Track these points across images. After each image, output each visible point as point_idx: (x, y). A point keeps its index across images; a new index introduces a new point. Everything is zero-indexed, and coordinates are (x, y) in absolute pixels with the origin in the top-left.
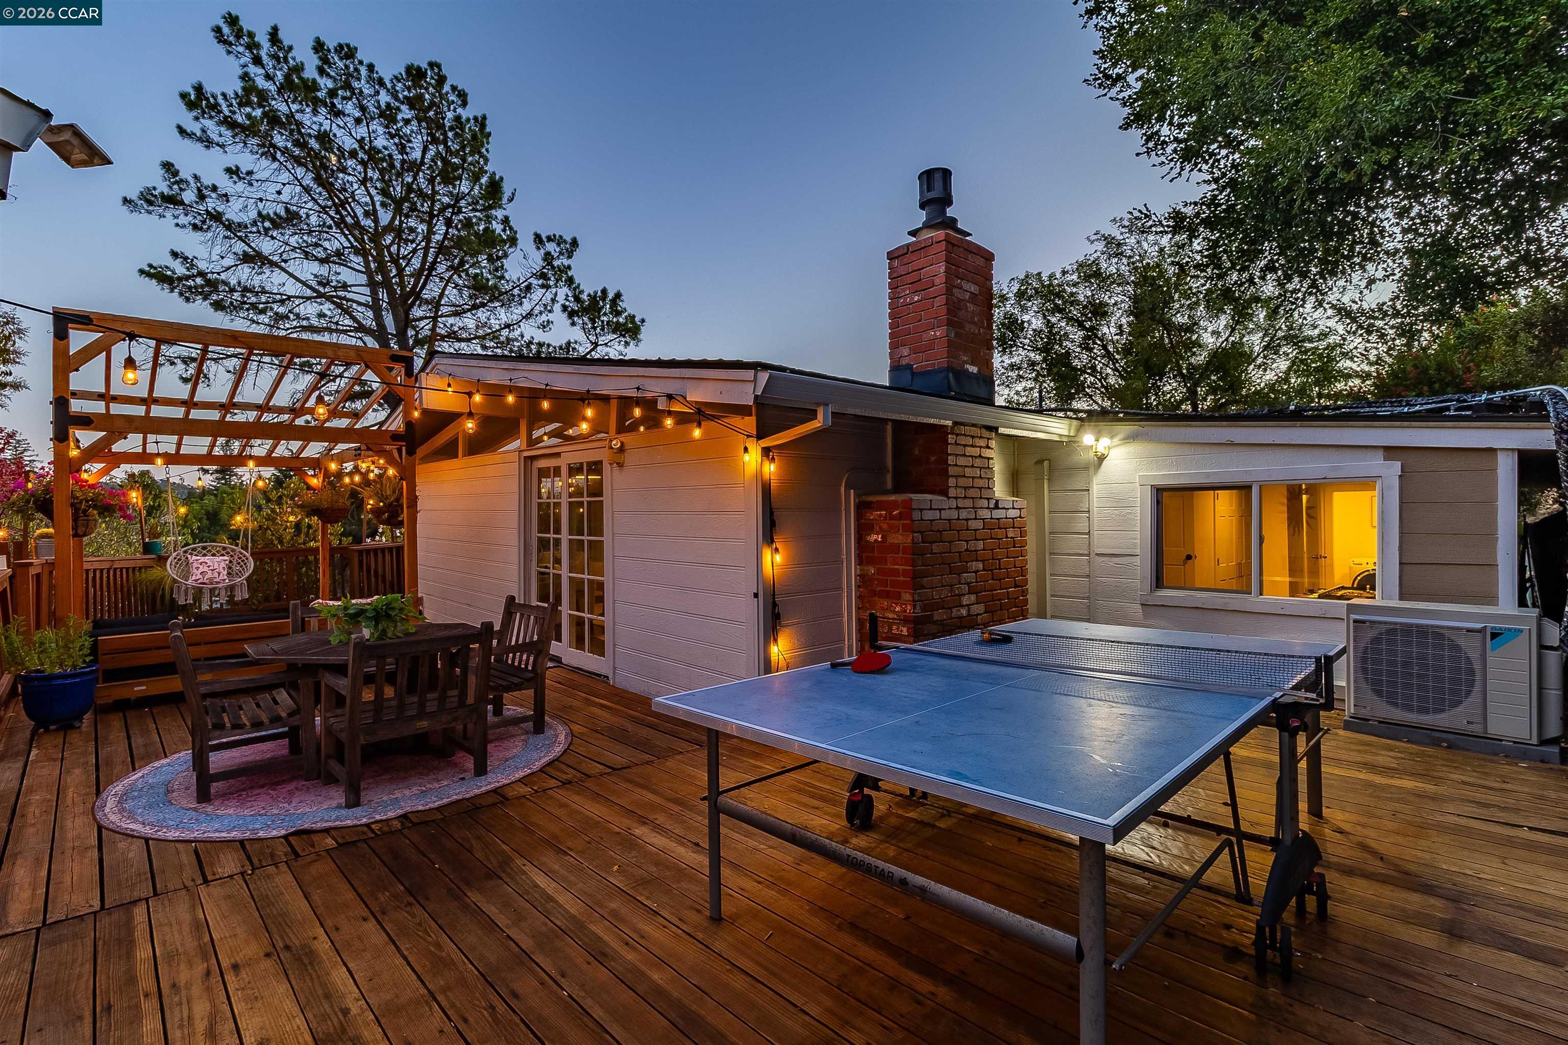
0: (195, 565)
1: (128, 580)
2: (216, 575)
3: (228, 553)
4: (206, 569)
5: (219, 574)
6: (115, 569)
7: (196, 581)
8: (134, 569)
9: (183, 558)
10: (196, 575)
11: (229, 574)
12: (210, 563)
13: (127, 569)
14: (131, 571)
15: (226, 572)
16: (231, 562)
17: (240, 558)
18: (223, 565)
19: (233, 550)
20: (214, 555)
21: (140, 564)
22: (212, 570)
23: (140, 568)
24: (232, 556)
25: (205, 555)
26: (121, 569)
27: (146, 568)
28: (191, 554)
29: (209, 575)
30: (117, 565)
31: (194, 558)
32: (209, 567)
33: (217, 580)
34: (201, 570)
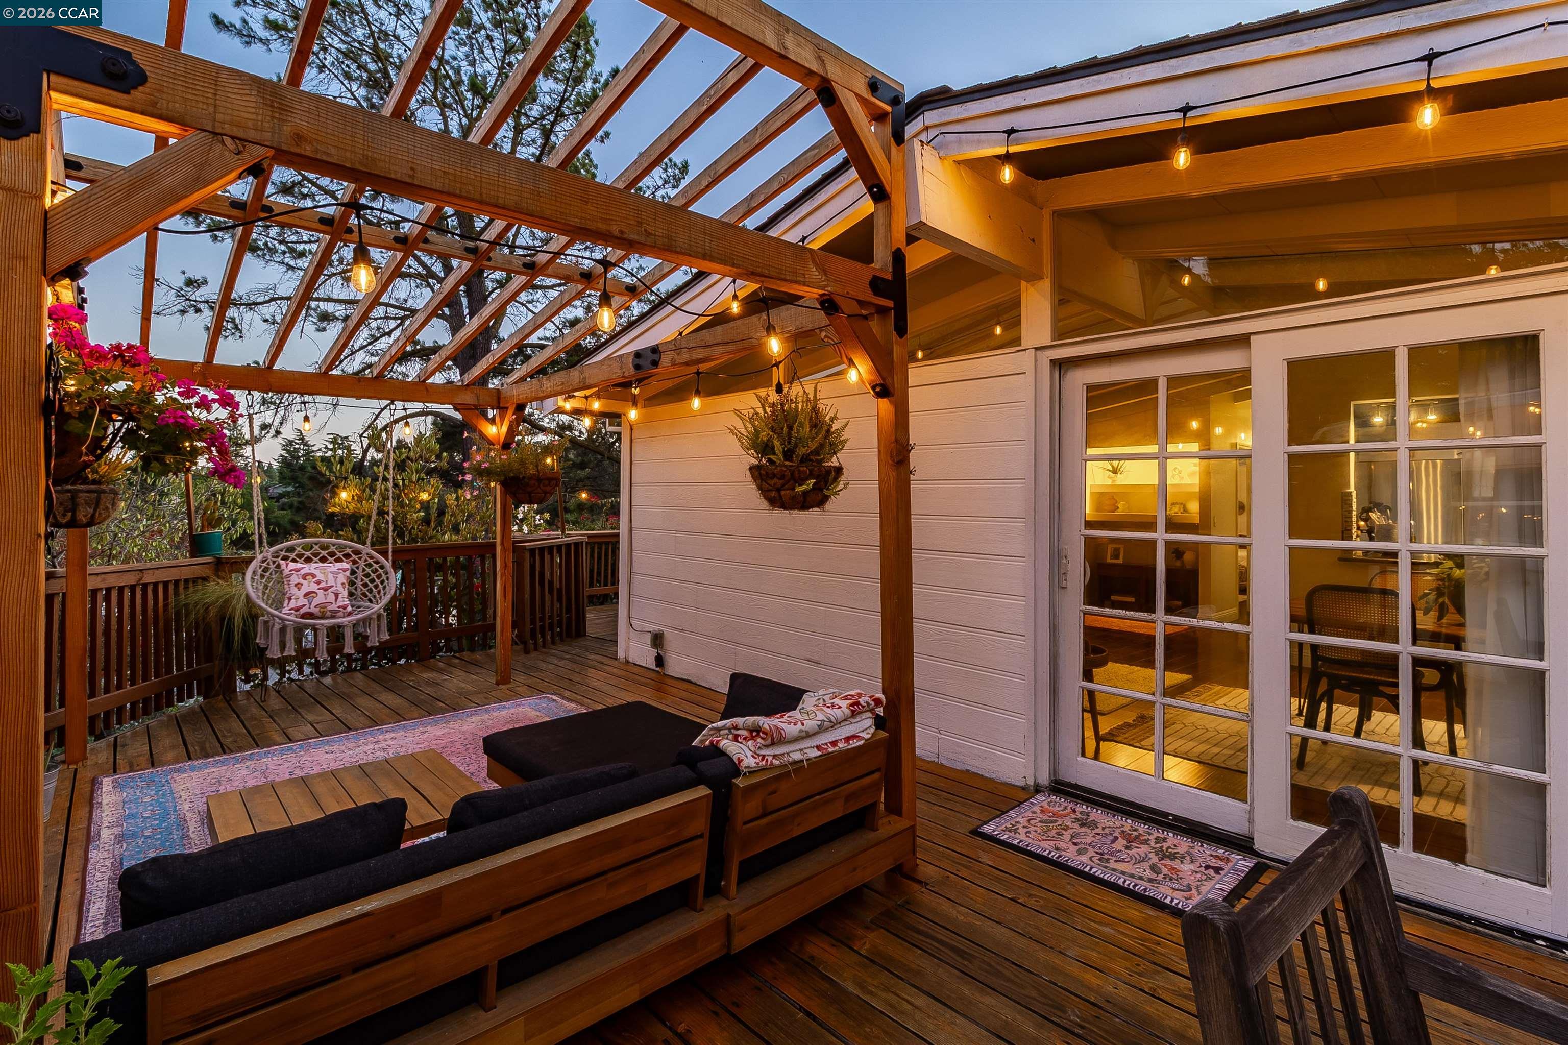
0: (295, 579)
1: (166, 606)
2: (331, 598)
3: (347, 556)
4: (314, 587)
5: (337, 595)
6: (145, 586)
7: (297, 609)
8: (177, 582)
9: (272, 566)
10: (297, 599)
11: (351, 594)
12: (320, 576)
13: (166, 584)
14: (171, 587)
15: (346, 593)
16: (353, 572)
17: (370, 565)
18: (342, 578)
19: (357, 552)
20: (323, 560)
21: (186, 573)
22: (326, 589)
23: (186, 581)
24: (354, 562)
25: (308, 560)
26: (156, 585)
27: (195, 580)
28: (285, 558)
29: (320, 598)
30: (148, 578)
31: (292, 565)
32: (318, 583)
33: (334, 607)
34: (305, 589)
